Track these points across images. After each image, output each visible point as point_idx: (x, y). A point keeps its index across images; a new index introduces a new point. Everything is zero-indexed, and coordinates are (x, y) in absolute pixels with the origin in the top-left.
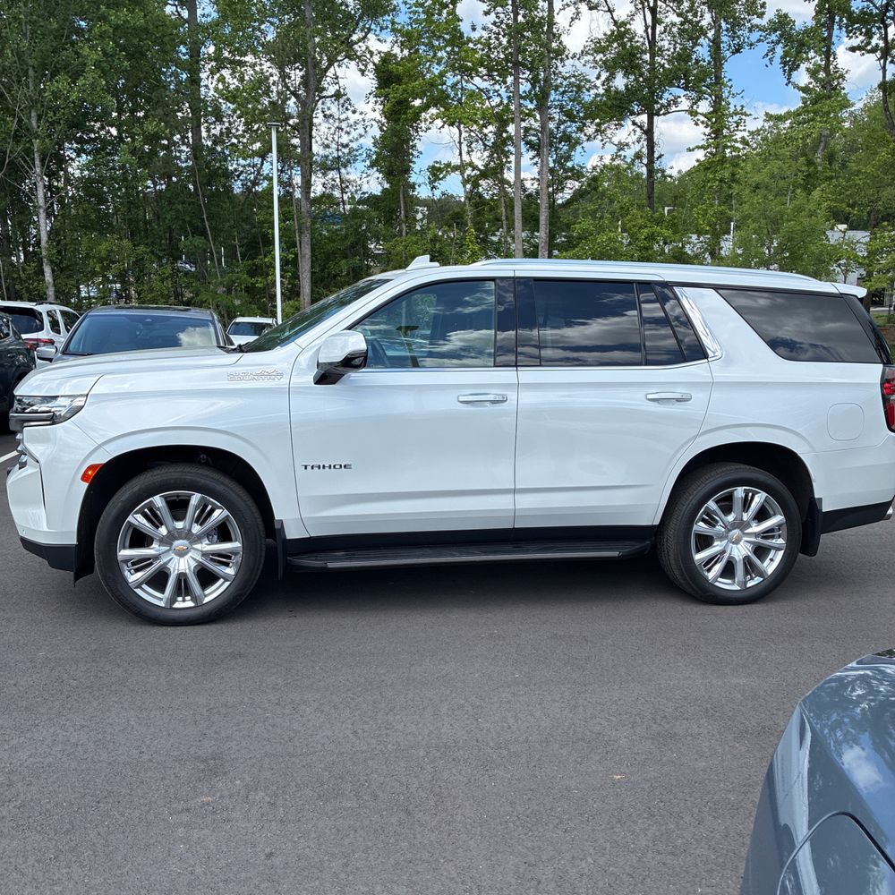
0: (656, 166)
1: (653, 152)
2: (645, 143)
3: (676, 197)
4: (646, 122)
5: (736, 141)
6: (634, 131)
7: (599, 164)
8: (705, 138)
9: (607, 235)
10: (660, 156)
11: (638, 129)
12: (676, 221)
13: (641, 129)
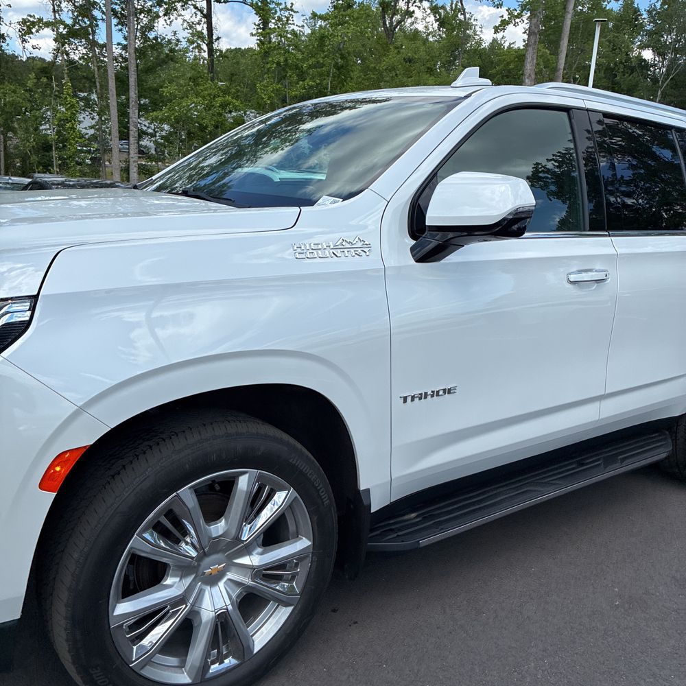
0: (215, 46)
1: (212, 35)
2: (205, 26)
3: (232, 75)
4: (205, 7)
5: (287, 32)
6: (196, 14)
7: (173, 38)
8: (256, 27)
9: (191, 100)
10: (218, 39)
11: (199, 13)
12: (239, 94)
13: (202, 13)
